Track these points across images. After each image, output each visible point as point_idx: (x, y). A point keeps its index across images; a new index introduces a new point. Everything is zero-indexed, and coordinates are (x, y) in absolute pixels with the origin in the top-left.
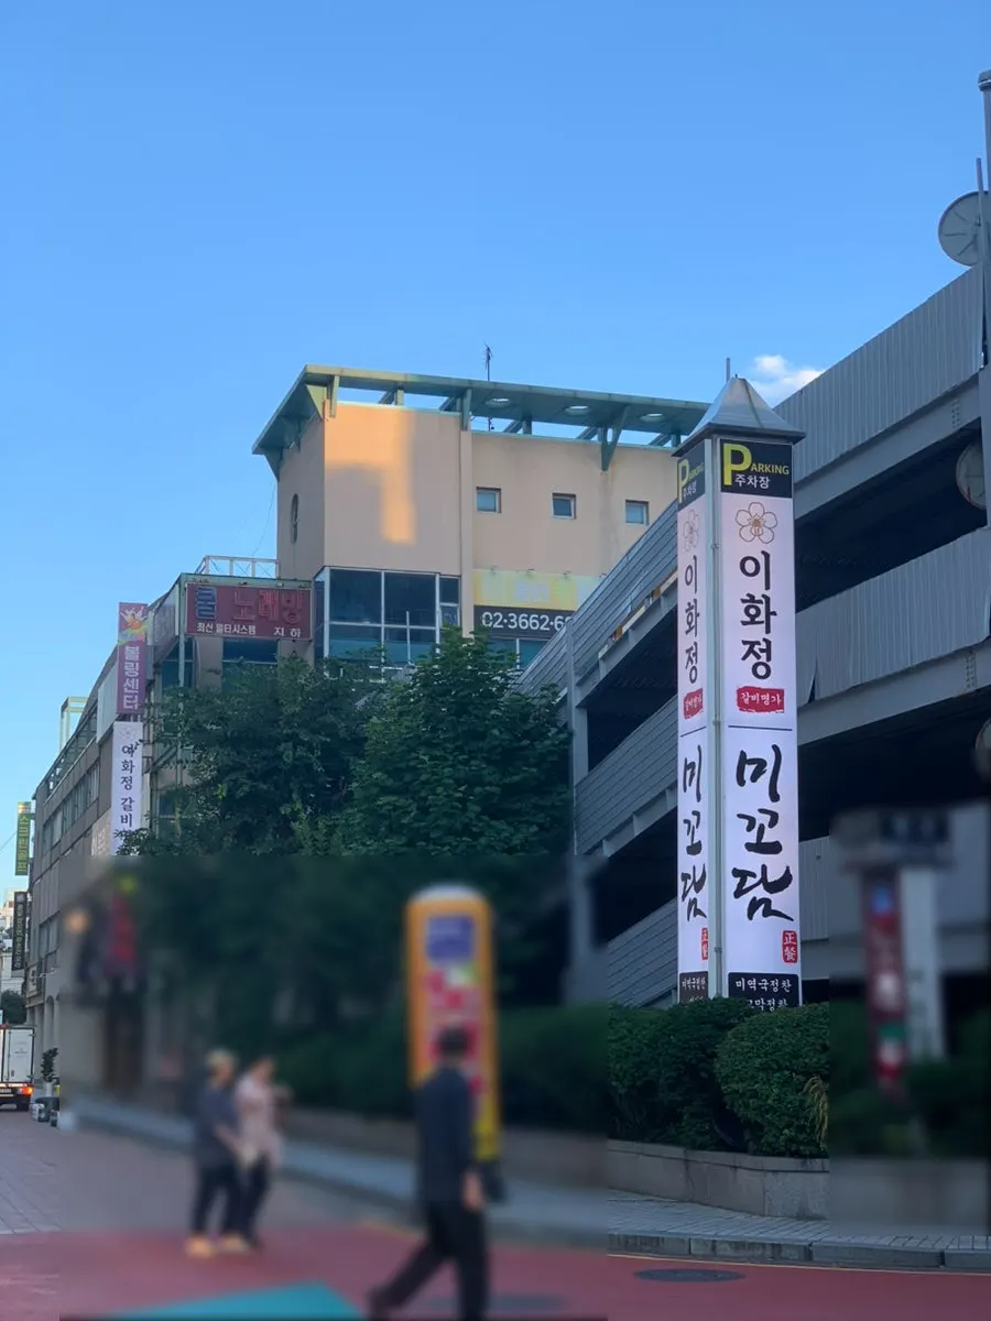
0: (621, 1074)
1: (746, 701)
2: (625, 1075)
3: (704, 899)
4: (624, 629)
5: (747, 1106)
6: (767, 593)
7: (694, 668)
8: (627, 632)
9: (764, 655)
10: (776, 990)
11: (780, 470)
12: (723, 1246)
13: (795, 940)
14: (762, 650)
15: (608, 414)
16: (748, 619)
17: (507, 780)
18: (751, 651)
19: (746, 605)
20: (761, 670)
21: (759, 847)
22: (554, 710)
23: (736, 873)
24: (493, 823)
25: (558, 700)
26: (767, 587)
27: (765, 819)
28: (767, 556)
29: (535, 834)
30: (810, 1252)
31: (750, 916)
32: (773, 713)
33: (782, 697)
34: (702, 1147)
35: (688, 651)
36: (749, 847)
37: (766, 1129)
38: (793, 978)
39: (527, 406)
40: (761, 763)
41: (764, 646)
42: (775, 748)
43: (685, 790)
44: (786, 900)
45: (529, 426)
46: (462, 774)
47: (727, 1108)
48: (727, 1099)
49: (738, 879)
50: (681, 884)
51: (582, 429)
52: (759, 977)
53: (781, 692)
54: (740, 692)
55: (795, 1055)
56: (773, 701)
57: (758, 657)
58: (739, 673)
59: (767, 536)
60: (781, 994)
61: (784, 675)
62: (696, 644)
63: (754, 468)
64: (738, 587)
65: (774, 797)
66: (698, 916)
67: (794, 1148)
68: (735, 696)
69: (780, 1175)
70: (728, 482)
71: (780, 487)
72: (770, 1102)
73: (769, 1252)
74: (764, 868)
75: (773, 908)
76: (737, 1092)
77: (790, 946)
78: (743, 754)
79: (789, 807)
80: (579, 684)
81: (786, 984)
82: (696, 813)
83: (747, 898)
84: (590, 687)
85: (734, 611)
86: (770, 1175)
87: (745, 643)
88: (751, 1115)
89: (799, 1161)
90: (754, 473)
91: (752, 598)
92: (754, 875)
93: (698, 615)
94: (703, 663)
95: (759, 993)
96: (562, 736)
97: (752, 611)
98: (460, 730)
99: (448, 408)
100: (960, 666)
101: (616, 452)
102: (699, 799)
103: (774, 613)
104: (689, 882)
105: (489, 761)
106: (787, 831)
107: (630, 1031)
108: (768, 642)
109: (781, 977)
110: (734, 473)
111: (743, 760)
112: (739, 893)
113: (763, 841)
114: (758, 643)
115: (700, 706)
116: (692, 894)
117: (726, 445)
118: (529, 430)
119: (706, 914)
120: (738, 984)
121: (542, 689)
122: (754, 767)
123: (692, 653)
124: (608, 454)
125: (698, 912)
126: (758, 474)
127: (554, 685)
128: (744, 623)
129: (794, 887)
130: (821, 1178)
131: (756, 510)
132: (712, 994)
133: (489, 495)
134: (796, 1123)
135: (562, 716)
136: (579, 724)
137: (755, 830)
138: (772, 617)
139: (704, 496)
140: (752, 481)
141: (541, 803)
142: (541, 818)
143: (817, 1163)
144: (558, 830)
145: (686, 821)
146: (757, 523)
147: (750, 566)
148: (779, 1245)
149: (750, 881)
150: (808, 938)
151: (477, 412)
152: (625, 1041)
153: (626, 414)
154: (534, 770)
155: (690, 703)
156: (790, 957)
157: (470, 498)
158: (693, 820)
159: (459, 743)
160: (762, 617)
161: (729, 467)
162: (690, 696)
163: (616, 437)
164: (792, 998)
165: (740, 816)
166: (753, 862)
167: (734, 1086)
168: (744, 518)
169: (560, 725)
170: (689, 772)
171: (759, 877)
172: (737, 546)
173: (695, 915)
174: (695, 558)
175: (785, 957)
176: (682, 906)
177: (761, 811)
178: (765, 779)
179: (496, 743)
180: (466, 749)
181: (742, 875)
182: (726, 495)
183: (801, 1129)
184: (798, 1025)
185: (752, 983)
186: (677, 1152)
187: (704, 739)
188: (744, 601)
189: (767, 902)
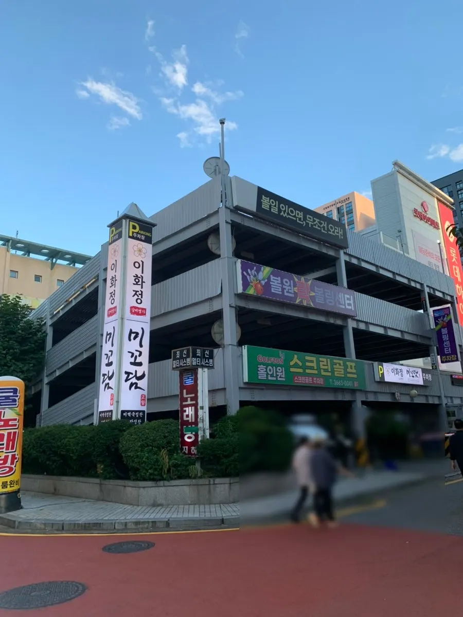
0: (75, 451)
1: (133, 311)
2: (77, 451)
3: (112, 383)
4: (70, 300)
5: (133, 461)
6: (142, 275)
7: (113, 299)
8: (72, 300)
9: (140, 296)
10: (137, 416)
11: (148, 234)
12: (130, 524)
13: (145, 398)
14: (139, 294)
15: (54, 254)
16: (135, 283)
17: (23, 348)
18: (136, 294)
19: (135, 278)
20: (139, 301)
21: (135, 364)
22: (41, 326)
23: (126, 373)
24: (16, 363)
25: (43, 323)
26: (142, 273)
27: (138, 354)
28: (143, 262)
29: (32, 367)
30: (169, 523)
31: (130, 389)
32: (142, 316)
33: (145, 311)
34: (110, 478)
35: (111, 293)
36: (131, 363)
37: (141, 470)
38: (144, 412)
39: (30, 248)
40: (137, 334)
41: (140, 293)
42: (142, 329)
43: (106, 342)
44: (143, 383)
45: (29, 254)
46: (6, 345)
47: (124, 462)
48: (125, 459)
49: (127, 375)
50: (102, 378)
51: (46, 258)
52: (132, 411)
53: (145, 309)
54: (131, 308)
55: (154, 440)
56: (142, 312)
57: (138, 296)
58: (131, 301)
59: (143, 256)
60: (139, 418)
61: (146, 304)
62: (114, 290)
63: (140, 232)
64: (132, 272)
65: (141, 346)
66: (110, 389)
67: (152, 477)
68: (129, 309)
69: (146, 489)
70: (131, 235)
71: (148, 240)
72: (144, 459)
73: (150, 525)
74: (136, 371)
75: (138, 386)
76: (130, 456)
77: (143, 400)
78: (131, 330)
79: (146, 350)
80: (51, 318)
81: (141, 414)
82: (111, 351)
83: (129, 382)
84: (55, 319)
85: (131, 280)
86: (142, 489)
87: (134, 291)
88: (136, 465)
89: (153, 482)
90: (140, 234)
91: (137, 276)
92: (132, 374)
93: (116, 280)
94: (117, 297)
95: (132, 418)
96: (44, 334)
97: (137, 280)
98: (6, 330)
99: (4, 245)
100: (207, 305)
101: (56, 265)
102: (112, 345)
103: (144, 282)
104: (106, 377)
105: (16, 341)
106: (145, 359)
107: (78, 434)
108: (142, 292)
109: (139, 411)
110: (133, 232)
111: (131, 332)
112: (127, 380)
113: (136, 361)
114: (138, 291)
115: (115, 312)
116: (107, 381)
117: (131, 223)
118: (29, 255)
119: (113, 388)
120: (124, 414)
121: (38, 319)
122: (135, 334)
123: (113, 294)
124: (53, 265)
125: (109, 388)
126: (141, 235)
127: (42, 318)
128: (134, 284)
129: (146, 378)
130: (162, 489)
131: (140, 246)
132: (114, 418)
133: (14, 273)
134: (154, 467)
135: (44, 328)
136: (50, 332)
137: (133, 358)
138: (143, 283)
139: (121, 239)
140: (139, 236)
141: (35, 356)
142: (34, 361)
143: (161, 483)
144: (40, 365)
145: (107, 355)
146: (140, 251)
147: (137, 265)
148: (155, 522)
149: (131, 376)
150: (150, 397)
151: (13, 248)
152: (77, 438)
153: (60, 254)
154: (33, 345)
155: (111, 312)
156: (143, 404)
157: (8, 273)
158: (109, 354)
159: (5, 335)
160: (140, 283)
161: (131, 230)
162: (110, 309)
163: (56, 261)
164: (143, 419)
165: (129, 352)
166: (132, 369)
167: (129, 454)
168: (136, 248)
169: (43, 331)
170: (108, 336)
171: (134, 374)
172: (132, 258)
173: (108, 389)
174: (116, 261)
175: (141, 404)
176: (102, 386)
177: (137, 351)
178: (138, 339)
179: (20, 335)
180: (8, 337)
181: (128, 373)
182: (130, 239)
183: (155, 469)
184: (155, 429)
185: (129, 414)
186: (97, 480)
187: (117, 324)
188: (134, 276)
189: (136, 384)
